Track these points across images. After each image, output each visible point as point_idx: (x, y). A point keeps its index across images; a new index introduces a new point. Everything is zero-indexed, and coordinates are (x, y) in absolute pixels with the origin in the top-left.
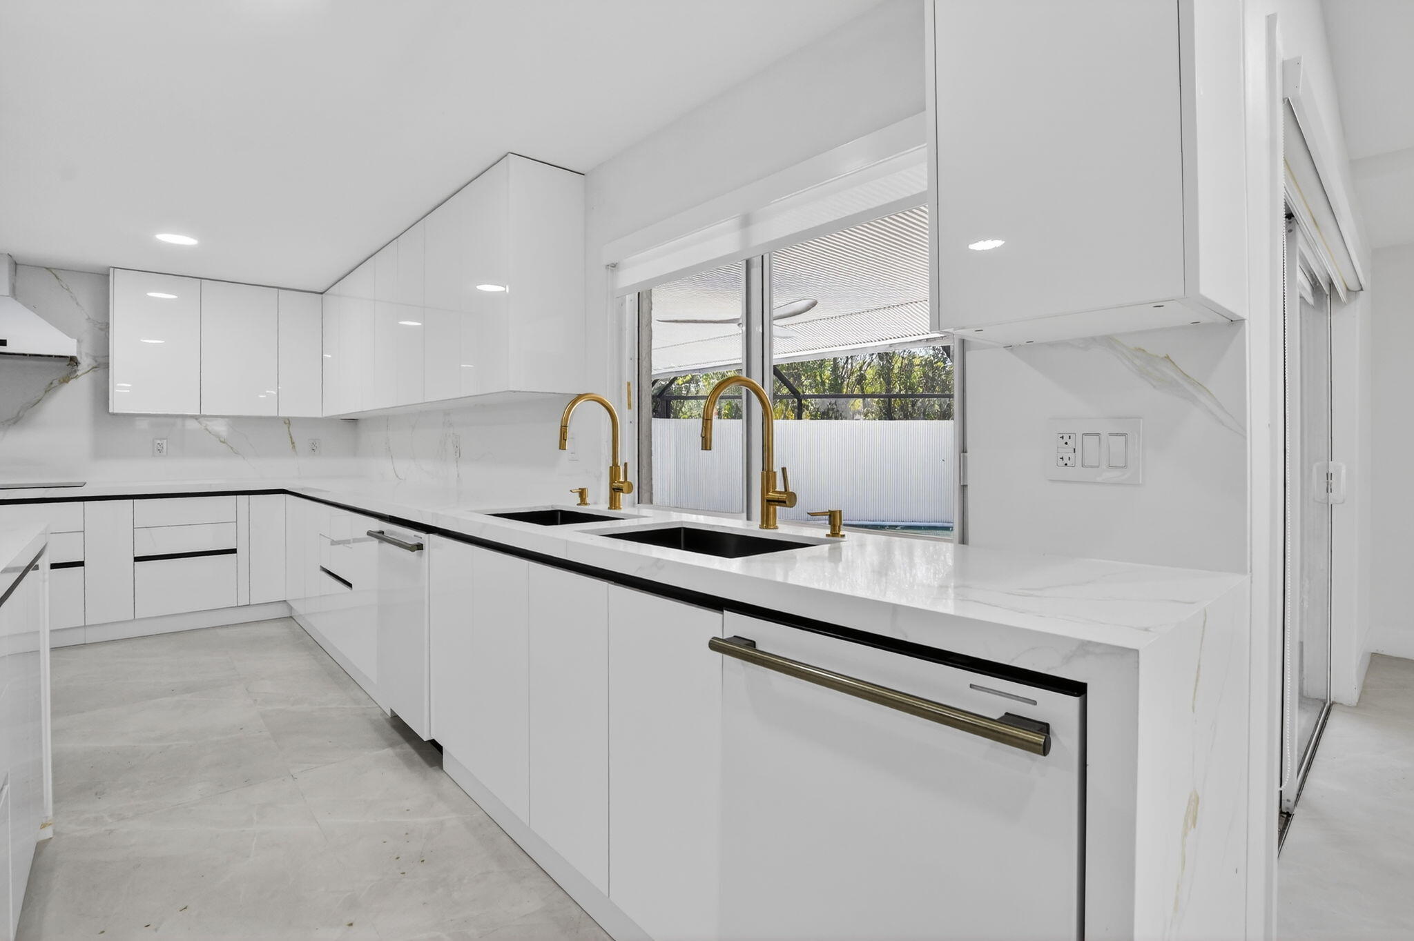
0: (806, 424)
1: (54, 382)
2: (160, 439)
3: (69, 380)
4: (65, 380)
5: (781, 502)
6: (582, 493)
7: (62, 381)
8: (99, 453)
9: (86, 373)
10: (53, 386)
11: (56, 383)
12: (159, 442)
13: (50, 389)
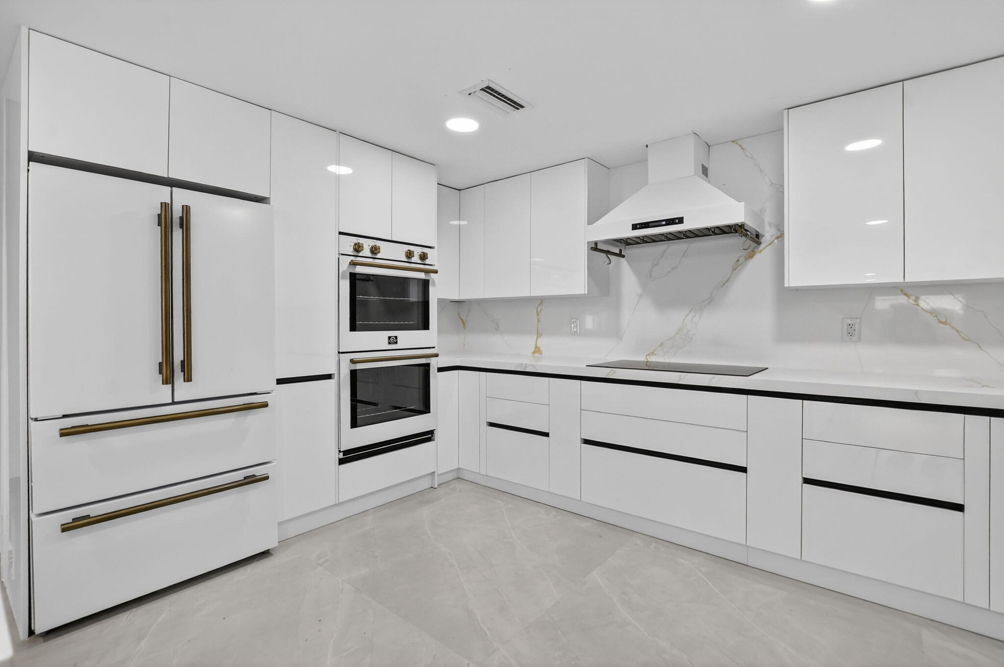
1: (740, 259)
2: (851, 318)
3: (754, 255)
4: (751, 256)
7: (747, 257)
8: (783, 336)
9: (769, 245)
10: (739, 263)
11: (742, 260)
12: (850, 322)
13: (737, 266)
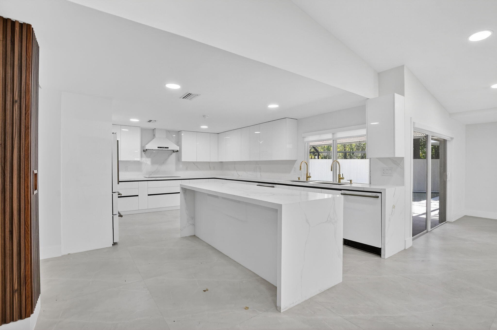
0: (320, 160)
5: (342, 179)
6: (299, 178)
